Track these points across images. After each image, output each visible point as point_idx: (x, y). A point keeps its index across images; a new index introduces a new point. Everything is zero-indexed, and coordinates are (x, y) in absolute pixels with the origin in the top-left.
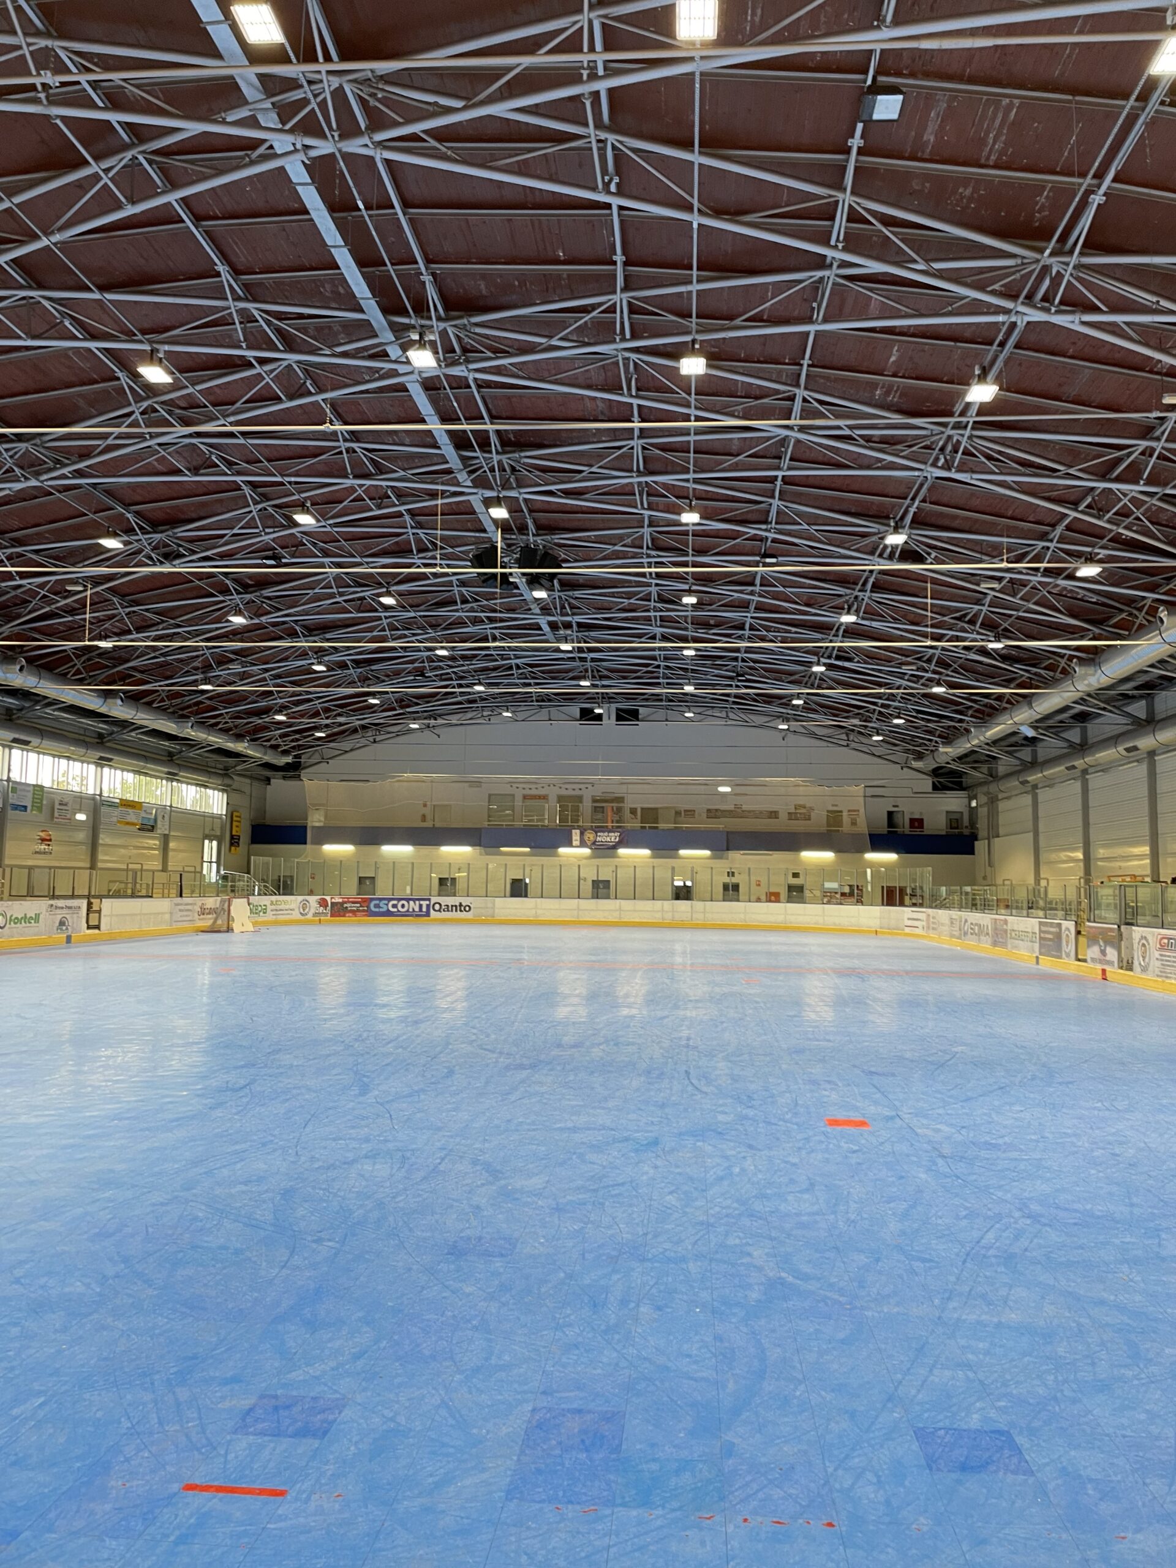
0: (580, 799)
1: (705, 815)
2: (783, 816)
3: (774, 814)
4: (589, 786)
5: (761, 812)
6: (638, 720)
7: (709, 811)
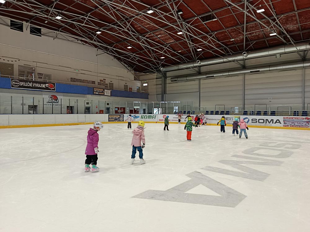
0: (13, 65)
1: (70, 80)
2: (96, 83)
3: (94, 82)
4: (17, 60)
5: (90, 81)
6: (41, 34)
7: (71, 78)
